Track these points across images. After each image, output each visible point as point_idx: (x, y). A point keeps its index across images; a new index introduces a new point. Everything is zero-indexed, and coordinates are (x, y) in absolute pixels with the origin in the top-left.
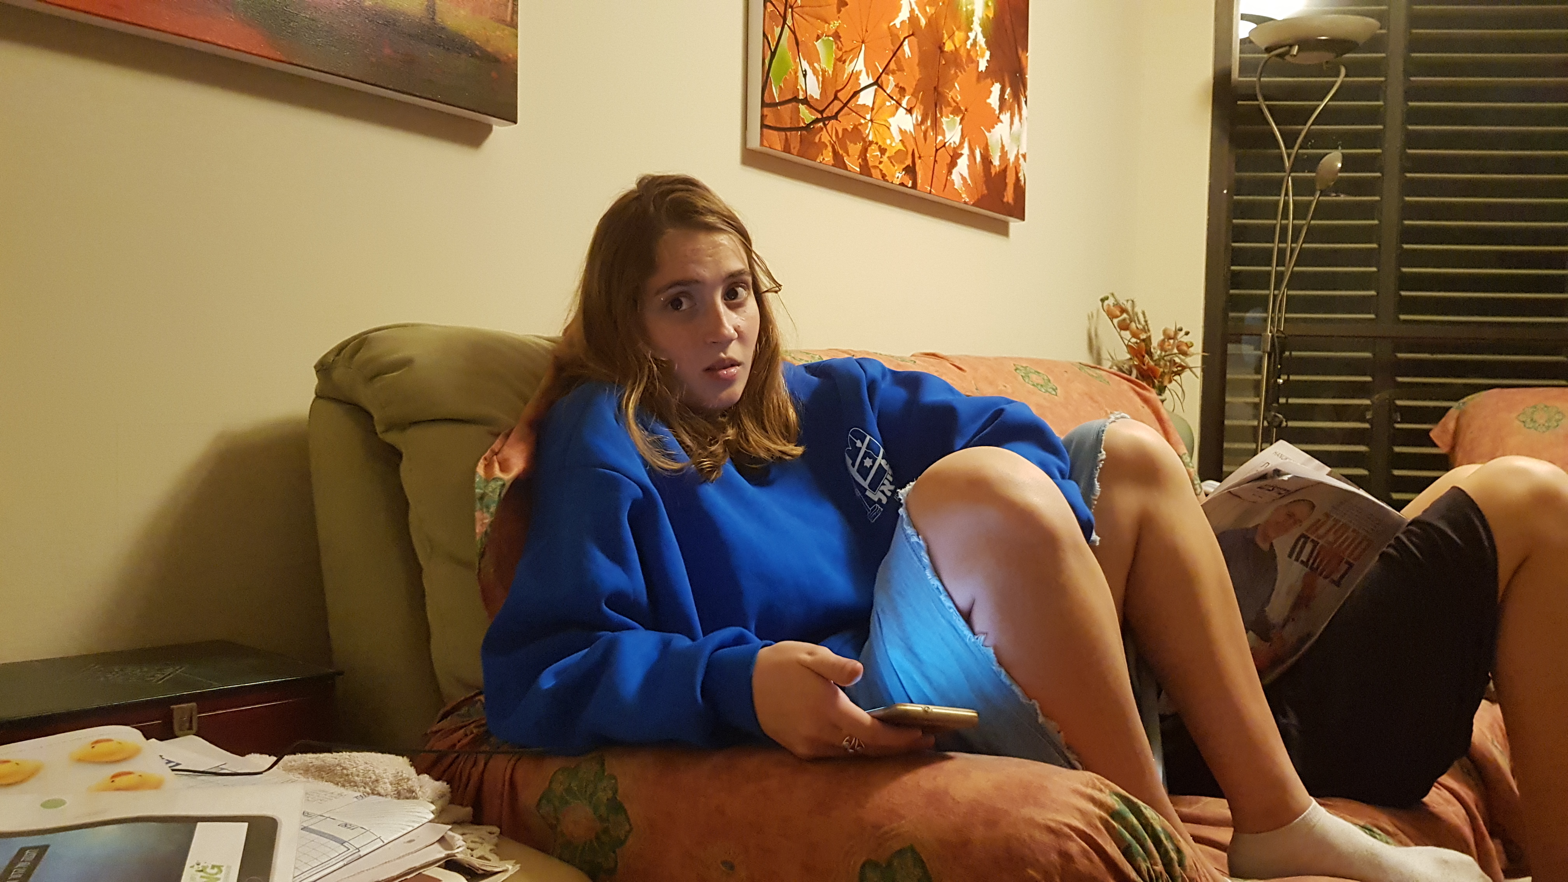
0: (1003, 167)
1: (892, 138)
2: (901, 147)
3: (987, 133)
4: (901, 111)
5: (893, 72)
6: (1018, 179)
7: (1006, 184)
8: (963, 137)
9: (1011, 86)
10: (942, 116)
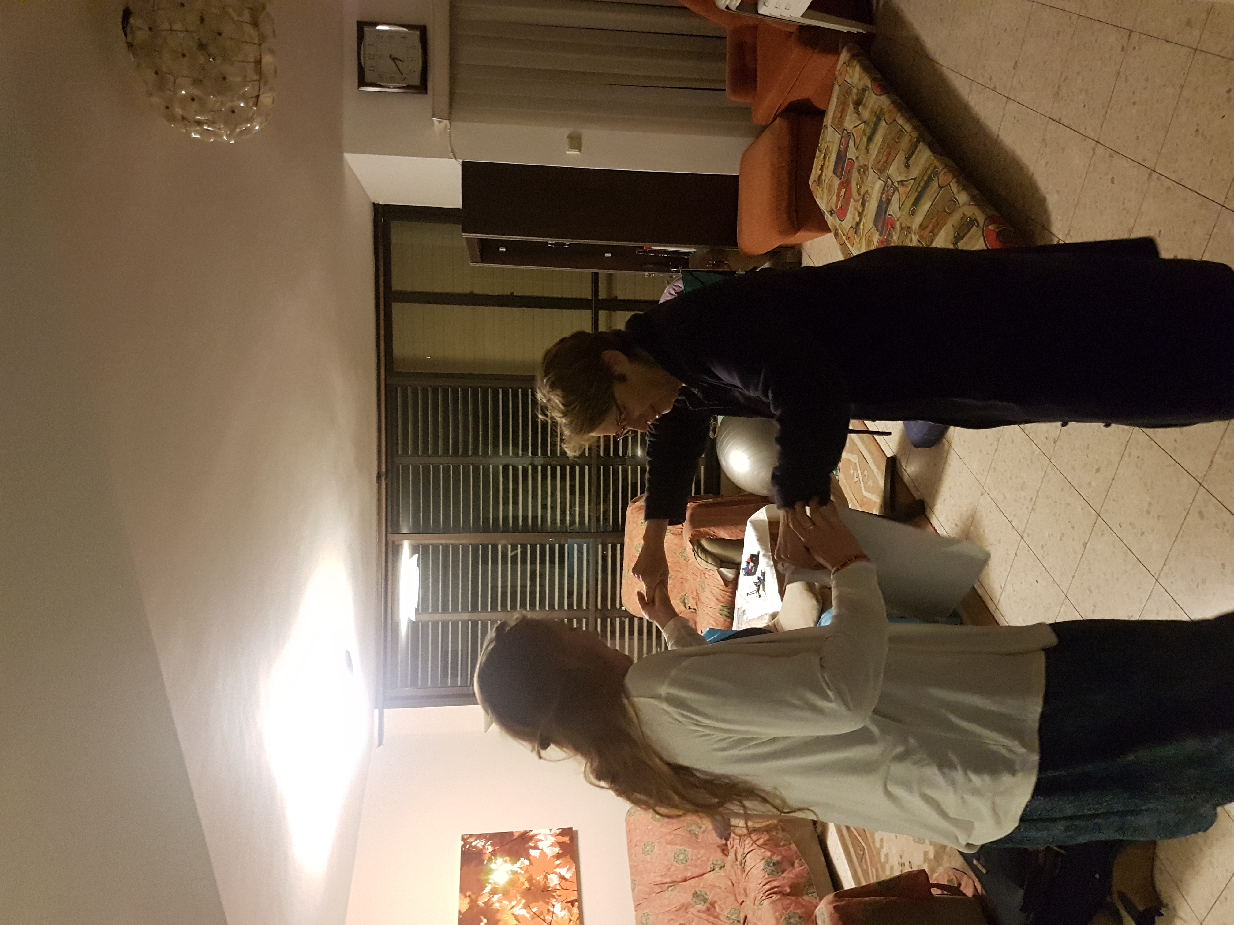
0: (557, 845)
1: (565, 915)
2: (566, 909)
3: (549, 857)
4: (555, 912)
5: (544, 917)
6: (559, 834)
7: (563, 842)
8: (554, 873)
9: (528, 843)
10: (550, 887)
